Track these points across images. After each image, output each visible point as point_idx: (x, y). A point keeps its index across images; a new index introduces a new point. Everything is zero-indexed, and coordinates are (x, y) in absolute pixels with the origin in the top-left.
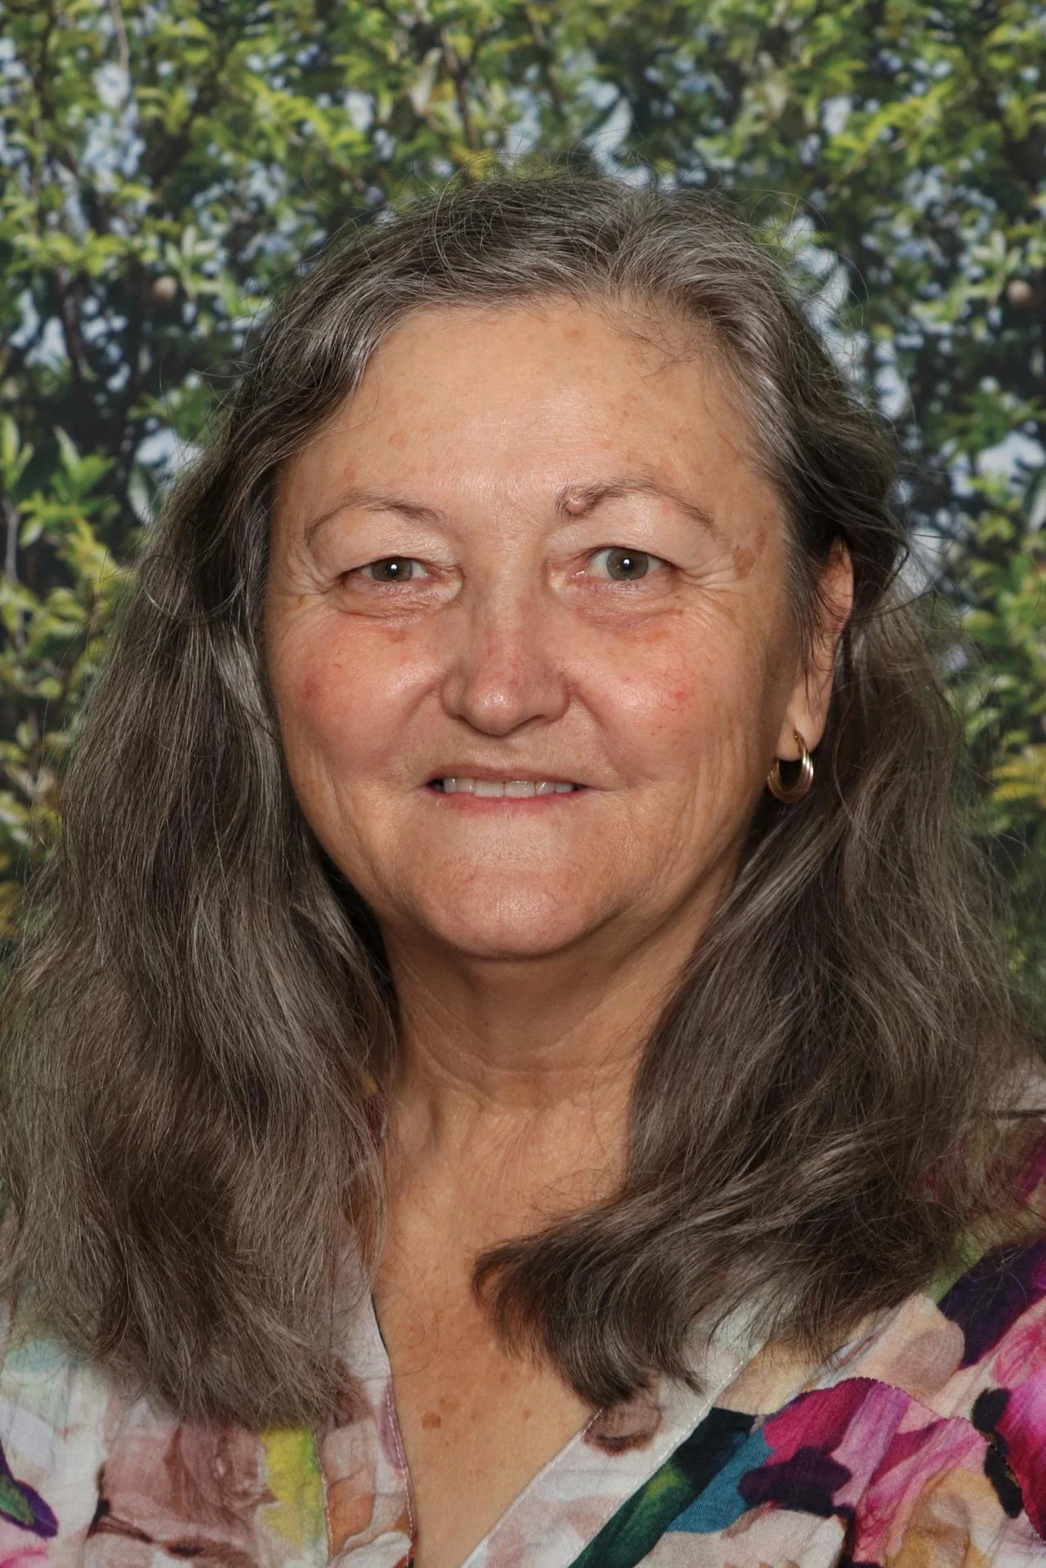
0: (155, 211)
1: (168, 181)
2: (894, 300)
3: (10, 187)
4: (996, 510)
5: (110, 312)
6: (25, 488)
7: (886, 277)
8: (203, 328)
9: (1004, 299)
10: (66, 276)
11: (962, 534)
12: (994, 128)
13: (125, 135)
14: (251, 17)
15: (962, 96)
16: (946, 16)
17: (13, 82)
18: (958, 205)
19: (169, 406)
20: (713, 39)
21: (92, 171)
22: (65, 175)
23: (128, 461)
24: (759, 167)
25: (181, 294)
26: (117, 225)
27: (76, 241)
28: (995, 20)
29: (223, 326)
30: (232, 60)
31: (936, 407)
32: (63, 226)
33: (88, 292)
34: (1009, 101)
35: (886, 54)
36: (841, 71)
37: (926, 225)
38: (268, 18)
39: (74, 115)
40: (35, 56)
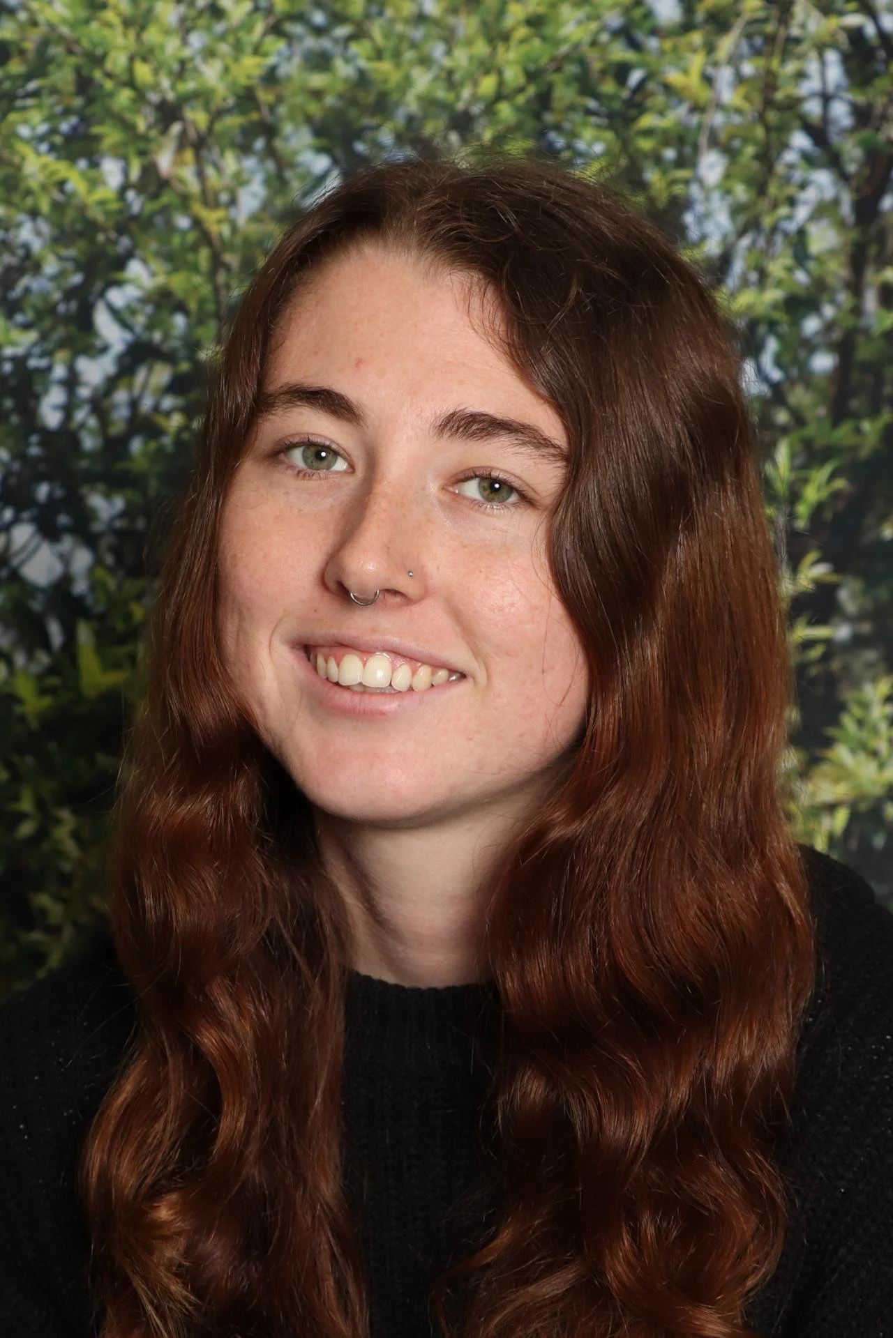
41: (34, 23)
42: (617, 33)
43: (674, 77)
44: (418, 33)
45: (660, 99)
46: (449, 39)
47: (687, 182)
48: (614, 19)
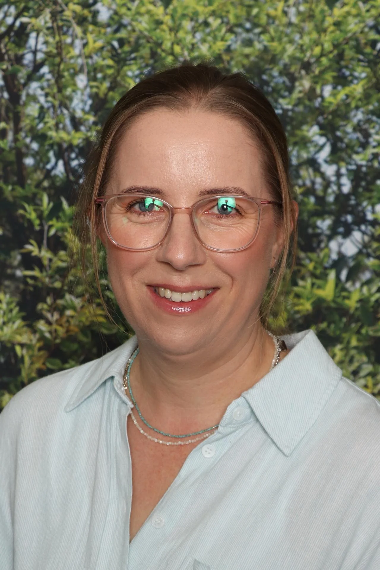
0: (95, 123)
1: (100, 113)
2: (347, 153)
3: (47, 116)
5: (80, 157)
6: (50, 217)
7: (344, 145)
10: (65, 145)
11: (369, 233)
13: (86, 98)
14: (128, 58)
15: (370, 85)
16: (365, 57)
17: (48, 80)
18: (369, 121)
20: (285, 65)
21: (74, 110)
22: (65, 111)
24: (300, 108)
26: (83, 128)
27: (69, 133)
30: (122, 73)
31: (361, 190)
32: (64, 128)
33: (72, 151)
35: (344, 70)
36: (329, 76)
37: (357, 128)
38: (135, 59)
39: (69, 91)
40: (56, 72)
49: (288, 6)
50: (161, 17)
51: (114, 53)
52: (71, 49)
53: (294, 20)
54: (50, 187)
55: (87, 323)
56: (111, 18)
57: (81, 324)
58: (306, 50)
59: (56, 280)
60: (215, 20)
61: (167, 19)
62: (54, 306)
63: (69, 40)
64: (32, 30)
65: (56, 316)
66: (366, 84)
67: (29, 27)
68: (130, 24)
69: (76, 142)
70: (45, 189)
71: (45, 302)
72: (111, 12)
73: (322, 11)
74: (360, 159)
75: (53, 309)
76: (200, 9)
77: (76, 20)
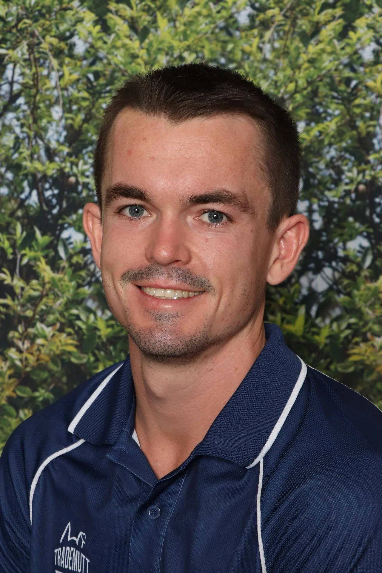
0: (69, 155)
1: (74, 145)
2: (319, 190)
3: (22, 146)
4: (352, 262)
5: (53, 188)
6: (23, 246)
7: (316, 182)
8: (84, 194)
9: (356, 190)
10: (39, 176)
11: (340, 270)
12: (355, 132)
13: (60, 129)
14: (104, 91)
15: (344, 122)
16: (339, 95)
17: (24, 111)
18: (342, 158)
19: (72, 220)
21: (49, 141)
22: (40, 142)
23: (58, 237)
25: (77, 182)
26: (57, 159)
27: (43, 164)
28: (356, 96)
29: (91, 193)
30: (97, 105)
31: (332, 226)
32: (39, 159)
33: (47, 181)
34: (360, 124)
35: (318, 107)
36: (302, 112)
37: (330, 165)
38: (109, 91)
39: (44, 122)
40: (31, 103)
41: (110, 64)
42: (346, 66)
43: (370, 83)
44: (263, 66)
45: (364, 92)
46: (276, 69)
47: (374, 126)
48: (345, 60)
49: (263, 43)
50: (137, 51)
51: (89, 85)
52: (47, 81)
53: (269, 56)
54: (23, 217)
55: (58, 352)
56: (87, 51)
57: (52, 353)
58: (281, 86)
59: (28, 309)
60: (190, 54)
61: (143, 53)
62: (25, 334)
63: (45, 72)
64: (10, 62)
65: (27, 344)
66: (340, 121)
67: (7, 58)
68: (106, 57)
69: (50, 172)
70: (18, 218)
71: (17, 330)
72: (88, 45)
73: (297, 48)
74: (332, 196)
75: (25, 337)
76: (175, 43)
77: (53, 53)
